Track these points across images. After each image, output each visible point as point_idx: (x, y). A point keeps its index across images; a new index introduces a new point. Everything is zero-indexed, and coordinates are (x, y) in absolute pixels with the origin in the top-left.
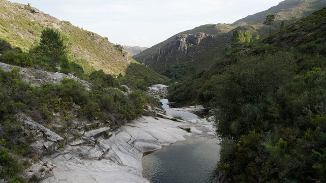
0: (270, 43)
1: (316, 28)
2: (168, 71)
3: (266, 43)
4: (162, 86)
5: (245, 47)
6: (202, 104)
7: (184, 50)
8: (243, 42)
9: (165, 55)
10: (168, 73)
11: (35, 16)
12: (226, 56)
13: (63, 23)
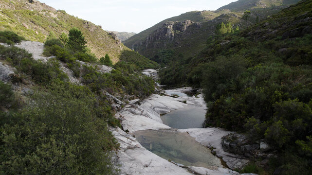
0: (245, 37)
1: (279, 27)
2: (157, 57)
3: (243, 36)
4: (153, 71)
5: (226, 39)
6: (191, 86)
7: (171, 36)
8: (225, 32)
9: (154, 41)
10: (156, 59)
11: (33, 5)
12: (210, 46)
13: (59, 12)
